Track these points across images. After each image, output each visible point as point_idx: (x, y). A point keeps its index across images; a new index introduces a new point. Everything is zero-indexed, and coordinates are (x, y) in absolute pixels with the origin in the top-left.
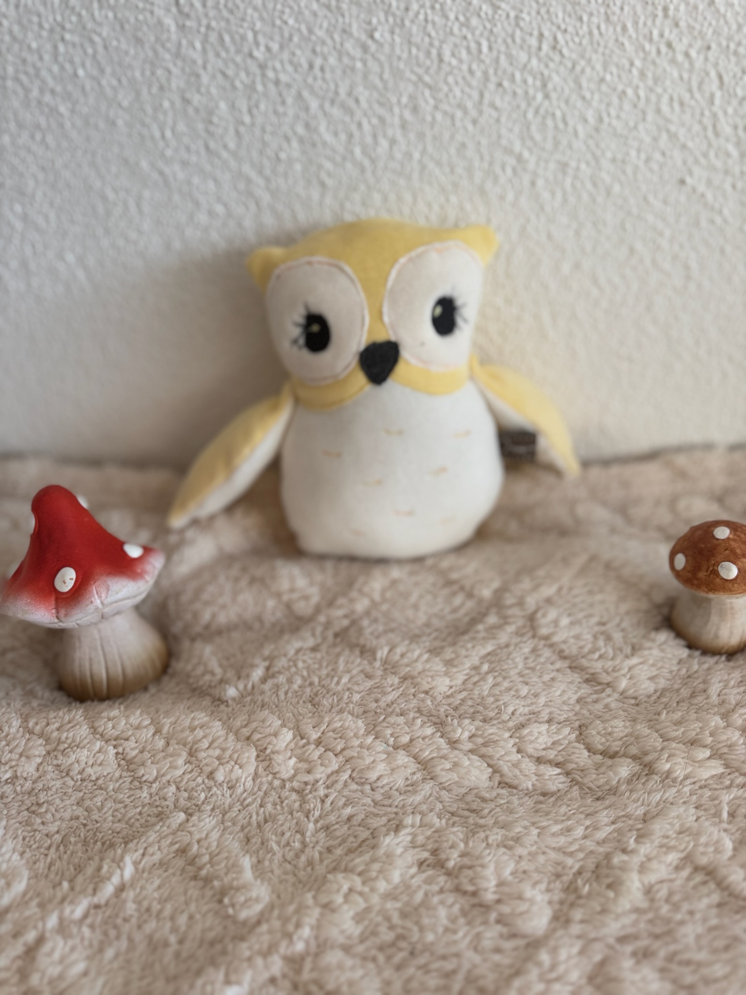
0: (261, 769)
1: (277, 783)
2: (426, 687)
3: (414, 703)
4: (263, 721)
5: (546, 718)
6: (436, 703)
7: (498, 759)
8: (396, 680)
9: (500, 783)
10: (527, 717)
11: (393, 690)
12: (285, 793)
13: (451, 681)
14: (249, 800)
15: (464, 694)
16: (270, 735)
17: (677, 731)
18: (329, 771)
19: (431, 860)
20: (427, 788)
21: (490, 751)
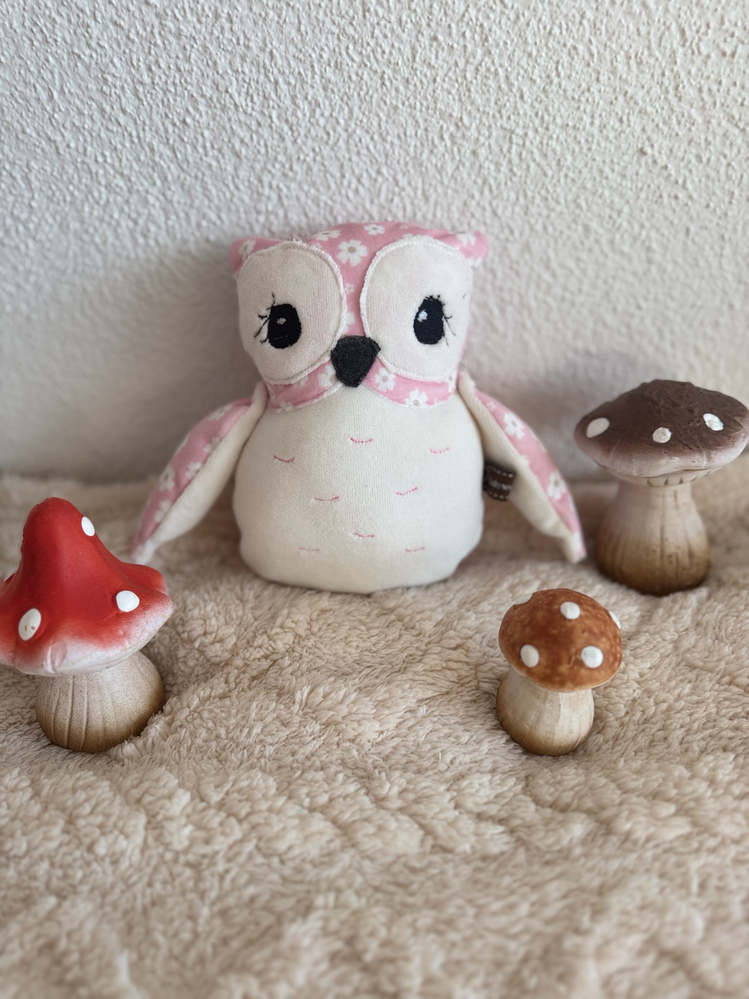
0: (150, 840)
1: (169, 856)
2: (351, 734)
3: (337, 754)
4: (157, 780)
5: (490, 768)
6: (363, 752)
7: (432, 818)
8: (318, 728)
9: (433, 846)
10: (468, 766)
11: (314, 739)
12: (178, 869)
13: (381, 725)
14: (135, 878)
15: (397, 741)
16: (164, 797)
17: (636, 780)
18: (230, 840)
19: (346, 951)
20: (346, 858)
21: (421, 808)
